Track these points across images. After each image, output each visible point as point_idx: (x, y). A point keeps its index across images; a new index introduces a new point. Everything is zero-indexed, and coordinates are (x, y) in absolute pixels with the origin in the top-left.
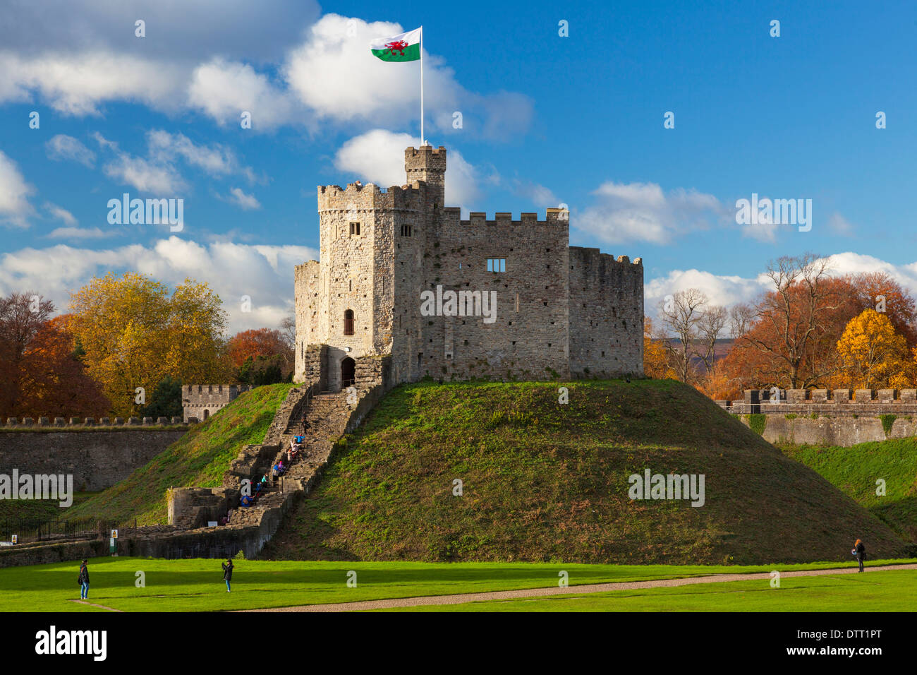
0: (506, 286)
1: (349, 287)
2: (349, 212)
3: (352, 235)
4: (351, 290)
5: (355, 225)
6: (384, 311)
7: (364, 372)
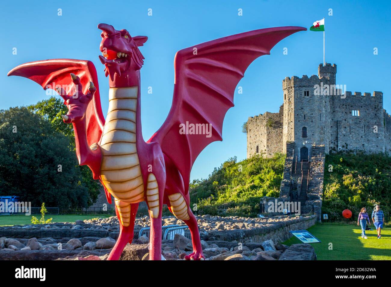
0: (360, 121)
1: (304, 117)
2: (304, 86)
3: (305, 96)
4: (305, 119)
5: (306, 92)
6: (321, 127)
7: (316, 152)
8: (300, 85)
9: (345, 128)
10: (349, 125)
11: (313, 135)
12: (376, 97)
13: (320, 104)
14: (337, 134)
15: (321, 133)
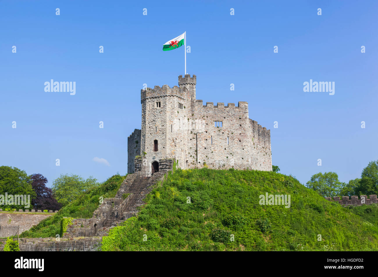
0: (223, 133)
1: (155, 130)
2: (156, 98)
3: (157, 107)
5: (158, 103)
6: (172, 139)
7: (163, 166)
8: (152, 96)
9: (206, 140)
10: (210, 137)
11: (164, 147)
12: (241, 107)
13: (172, 115)
14: (197, 147)
15: (172, 146)
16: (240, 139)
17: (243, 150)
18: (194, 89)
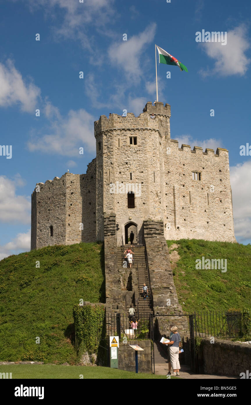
0: (202, 189)
1: (130, 177)
2: (129, 130)
3: (131, 145)
4: (131, 179)
6: (155, 193)
7: (152, 231)
8: (123, 127)
9: (184, 197)
10: (188, 194)
11: (144, 203)
12: (221, 156)
13: (154, 157)
14: (175, 206)
15: (156, 202)
16: (221, 199)
17: (225, 214)
18: (168, 124)
